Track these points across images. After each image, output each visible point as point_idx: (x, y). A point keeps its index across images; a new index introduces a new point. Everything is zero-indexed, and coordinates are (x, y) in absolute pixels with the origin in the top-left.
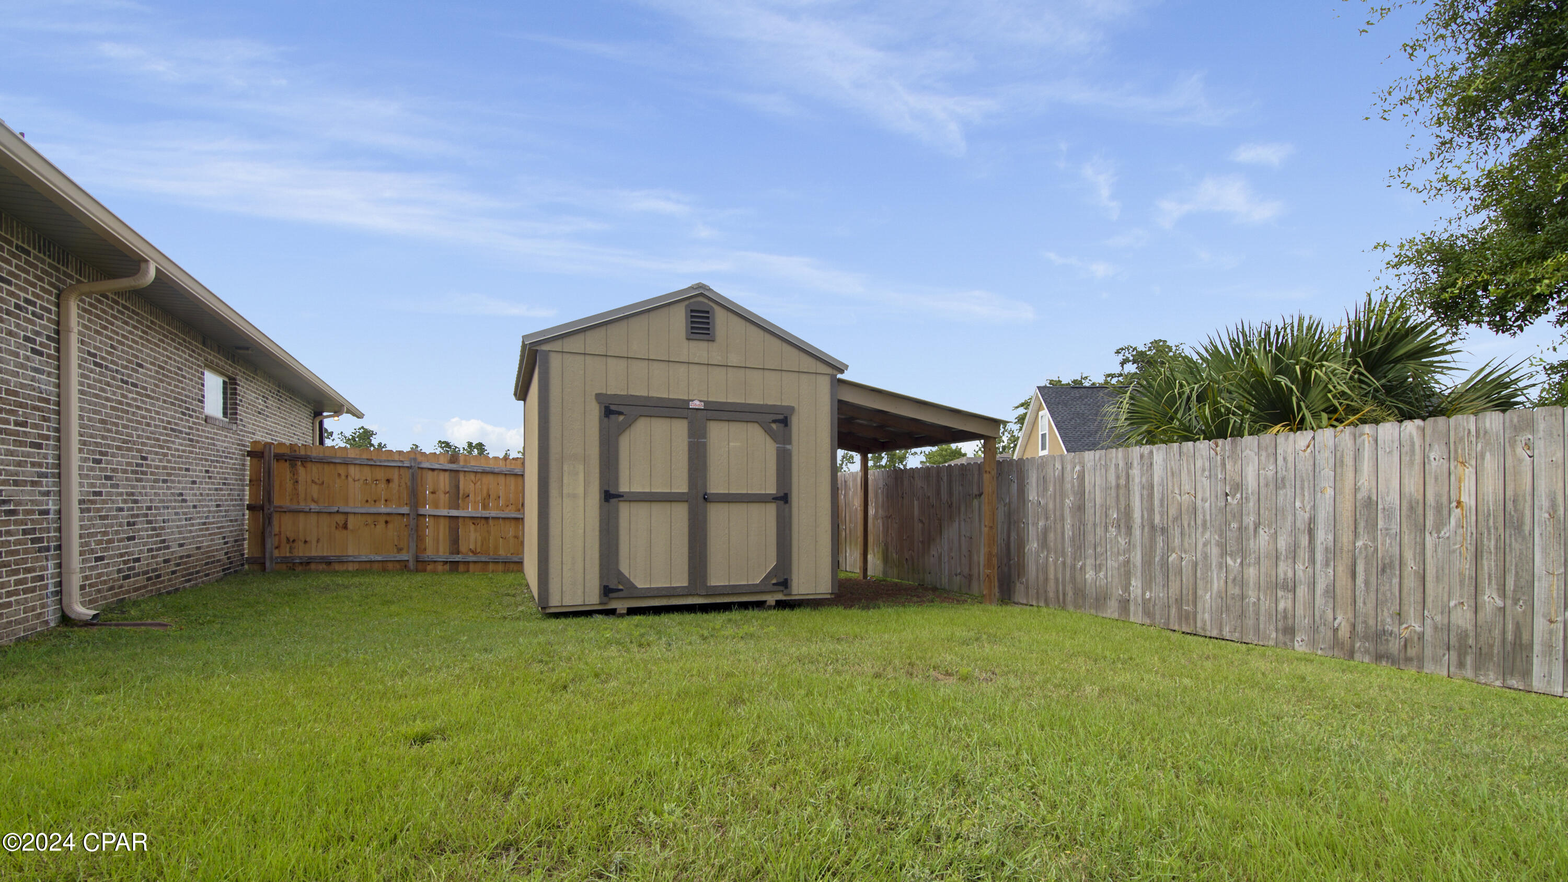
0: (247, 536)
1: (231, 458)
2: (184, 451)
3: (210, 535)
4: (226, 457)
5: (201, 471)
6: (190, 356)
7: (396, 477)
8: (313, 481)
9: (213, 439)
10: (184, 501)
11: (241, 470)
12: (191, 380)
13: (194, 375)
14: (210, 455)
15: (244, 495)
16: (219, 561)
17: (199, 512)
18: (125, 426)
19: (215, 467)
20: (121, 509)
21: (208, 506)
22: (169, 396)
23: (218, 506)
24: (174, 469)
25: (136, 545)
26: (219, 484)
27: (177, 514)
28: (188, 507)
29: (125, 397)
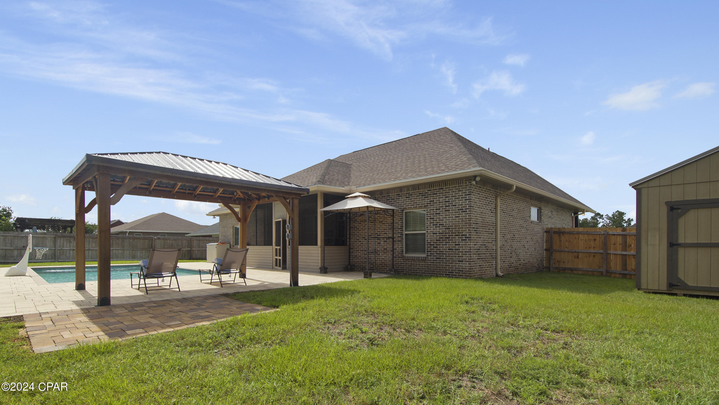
0: (544, 259)
1: (539, 234)
2: (525, 233)
3: (533, 258)
4: (538, 233)
5: (530, 238)
6: (527, 204)
7: (598, 238)
8: (566, 241)
9: (533, 228)
10: (525, 247)
11: (543, 237)
12: (527, 211)
13: (528, 209)
14: (532, 233)
15: (544, 246)
16: (535, 266)
17: (529, 251)
18: (510, 227)
19: (534, 237)
20: (509, 249)
21: (532, 249)
22: (520, 217)
23: (535, 249)
24: (522, 238)
25: (512, 259)
26: (535, 242)
27: (523, 251)
28: (526, 249)
29: (509, 219)
